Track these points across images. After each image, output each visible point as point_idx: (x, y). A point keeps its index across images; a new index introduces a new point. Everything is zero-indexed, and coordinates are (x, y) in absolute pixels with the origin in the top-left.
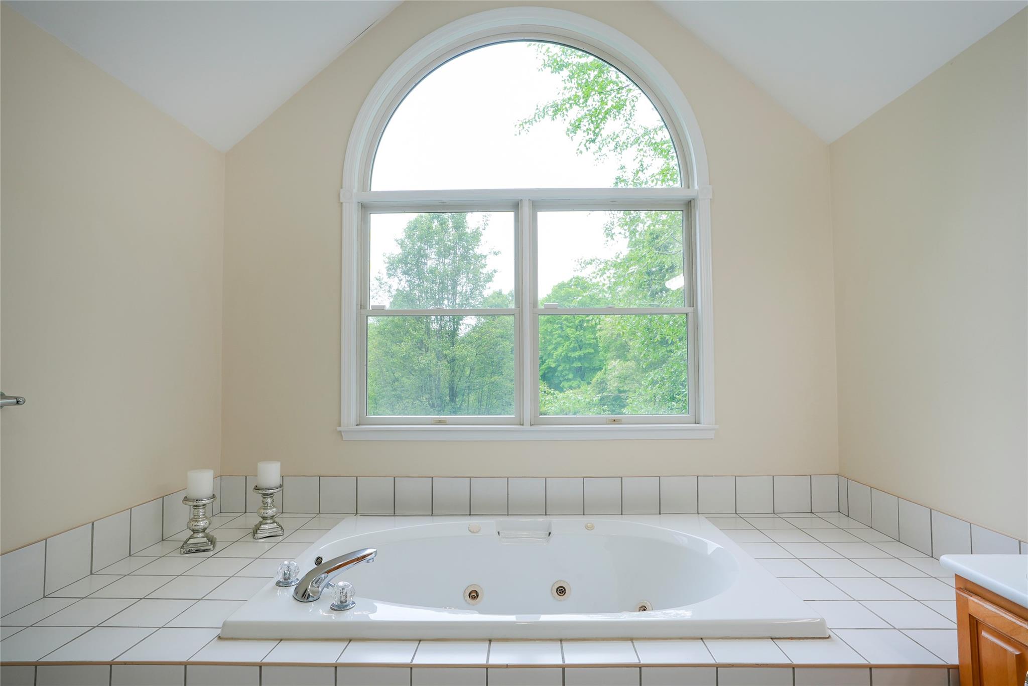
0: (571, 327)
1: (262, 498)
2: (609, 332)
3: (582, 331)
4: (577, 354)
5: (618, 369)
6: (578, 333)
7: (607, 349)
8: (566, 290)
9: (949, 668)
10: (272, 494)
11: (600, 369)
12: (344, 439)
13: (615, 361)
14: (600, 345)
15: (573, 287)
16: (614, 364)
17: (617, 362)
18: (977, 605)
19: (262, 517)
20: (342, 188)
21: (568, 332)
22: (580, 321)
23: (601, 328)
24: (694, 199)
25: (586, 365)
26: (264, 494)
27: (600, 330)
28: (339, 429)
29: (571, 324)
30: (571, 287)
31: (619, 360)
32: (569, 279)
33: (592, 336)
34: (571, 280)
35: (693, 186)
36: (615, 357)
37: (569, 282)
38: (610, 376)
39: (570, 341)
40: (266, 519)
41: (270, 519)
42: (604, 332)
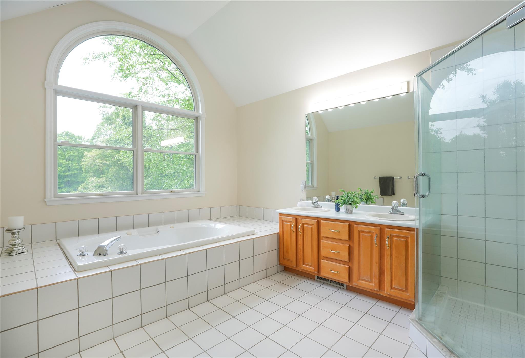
0: (63, 159)
1: (11, 235)
2: (89, 163)
3: (70, 161)
4: (67, 174)
5: (95, 182)
6: (68, 162)
7: (87, 172)
8: (59, 138)
9: (277, 233)
10: (18, 232)
11: (83, 182)
12: (47, 205)
13: (93, 178)
14: (83, 169)
15: (64, 137)
16: (92, 180)
17: (94, 178)
18: (284, 218)
19: (11, 245)
20: (45, 80)
21: (61, 162)
22: (69, 156)
23: (84, 160)
24: (199, 116)
25: (73, 179)
26: (13, 233)
27: (84, 161)
28: (45, 200)
29: (63, 157)
30: (63, 136)
31: (95, 177)
32: (62, 132)
33: (77, 165)
34: (63, 133)
35: (199, 112)
36: (92, 176)
37: (61, 134)
38: (90, 186)
39: (62, 167)
40: (15, 245)
41: (18, 245)
42: (86, 163)
